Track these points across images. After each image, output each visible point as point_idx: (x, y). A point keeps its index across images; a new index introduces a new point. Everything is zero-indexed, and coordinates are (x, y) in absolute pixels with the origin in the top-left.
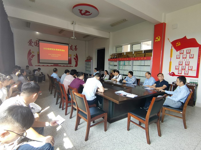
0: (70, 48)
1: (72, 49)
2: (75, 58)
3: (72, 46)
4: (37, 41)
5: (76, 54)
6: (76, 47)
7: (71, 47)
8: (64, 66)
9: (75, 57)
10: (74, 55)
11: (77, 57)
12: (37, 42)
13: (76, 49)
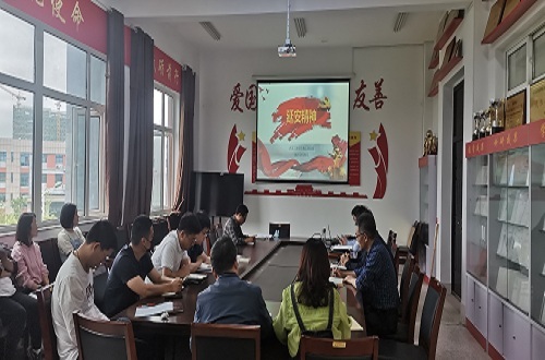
0: (355, 96)
1: (362, 104)
2: (373, 152)
3: (363, 86)
4: (252, 86)
5: (382, 129)
6: (378, 86)
7: (358, 92)
8: (331, 195)
9: (374, 144)
10: (373, 135)
11: (382, 141)
12: (252, 92)
13: (379, 99)
